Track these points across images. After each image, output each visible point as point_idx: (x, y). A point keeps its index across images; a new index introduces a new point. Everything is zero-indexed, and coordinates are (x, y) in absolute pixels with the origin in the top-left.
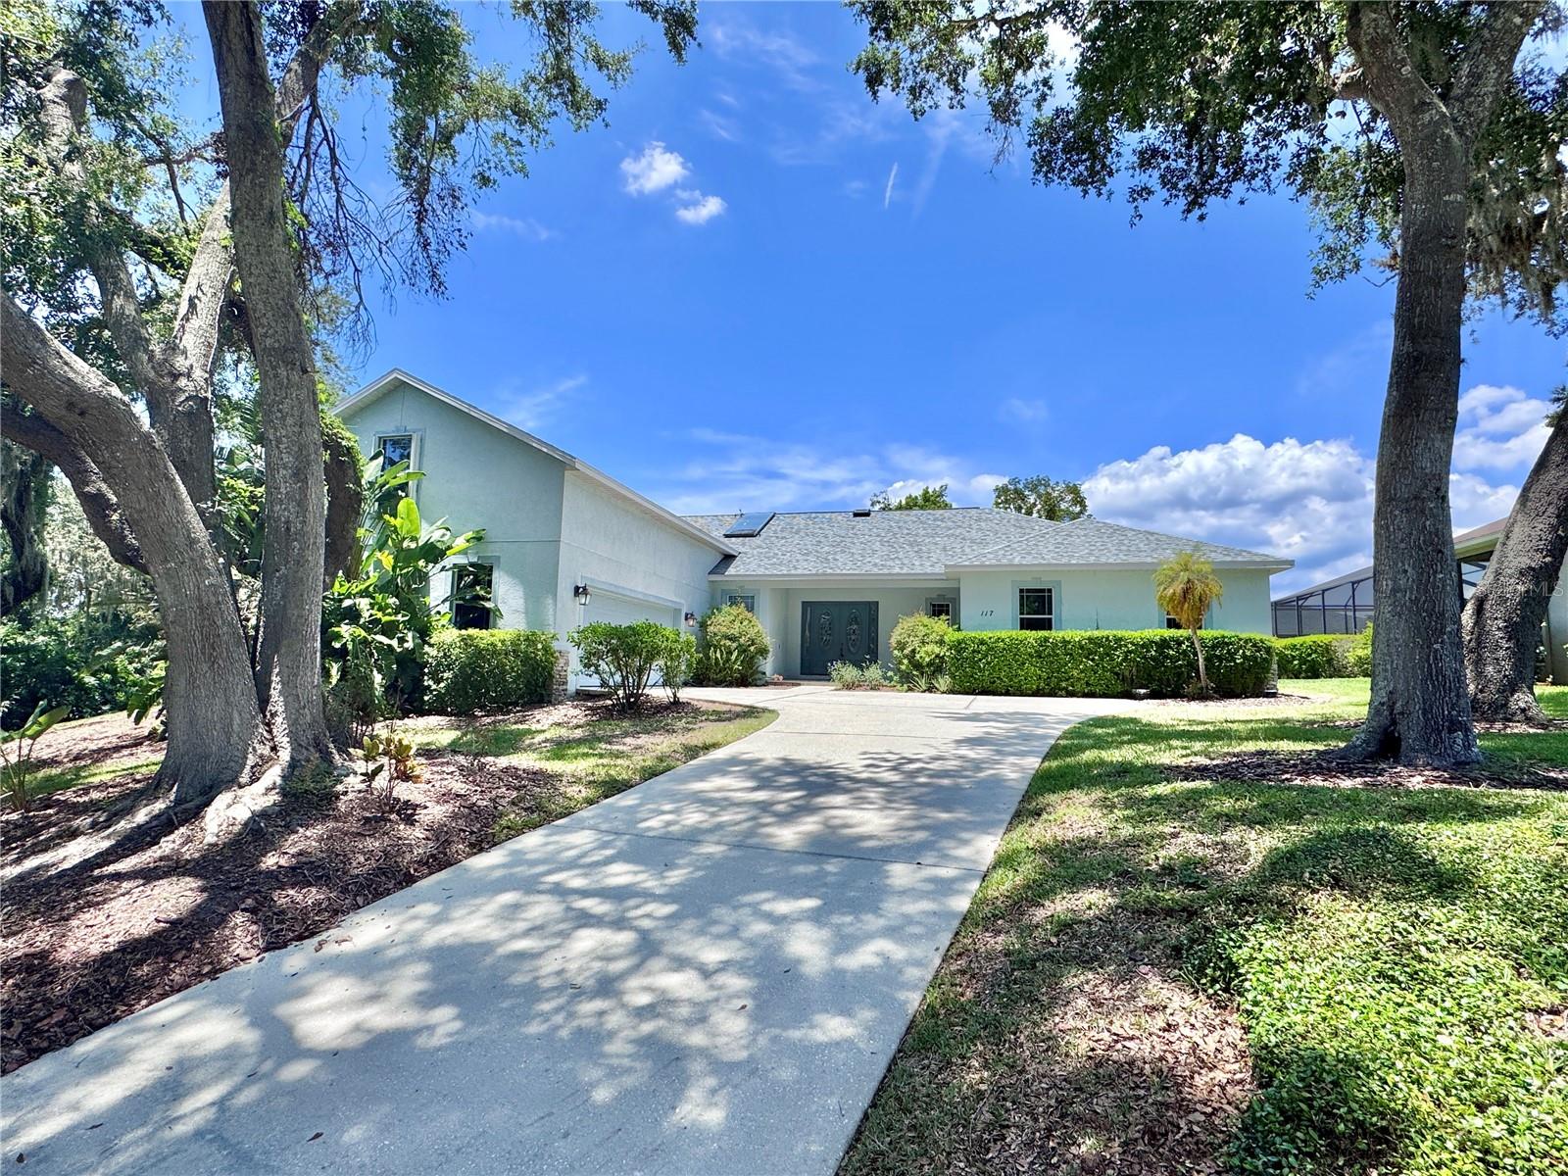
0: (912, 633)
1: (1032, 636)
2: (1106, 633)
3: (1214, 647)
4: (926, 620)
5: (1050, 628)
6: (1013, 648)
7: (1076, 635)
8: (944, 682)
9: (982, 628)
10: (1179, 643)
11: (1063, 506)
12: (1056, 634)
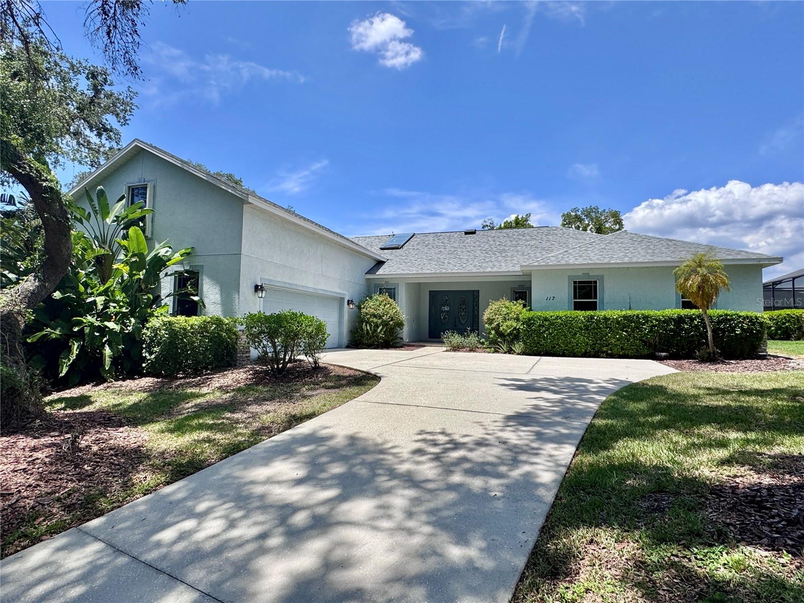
0: (498, 312)
1: (581, 314)
2: (636, 312)
3: (719, 322)
4: (507, 303)
5: (595, 309)
6: (568, 323)
7: (614, 313)
8: (518, 347)
9: (547, 309)
10: (692, 319)
11: (607, 225)
12: (600, 313)
